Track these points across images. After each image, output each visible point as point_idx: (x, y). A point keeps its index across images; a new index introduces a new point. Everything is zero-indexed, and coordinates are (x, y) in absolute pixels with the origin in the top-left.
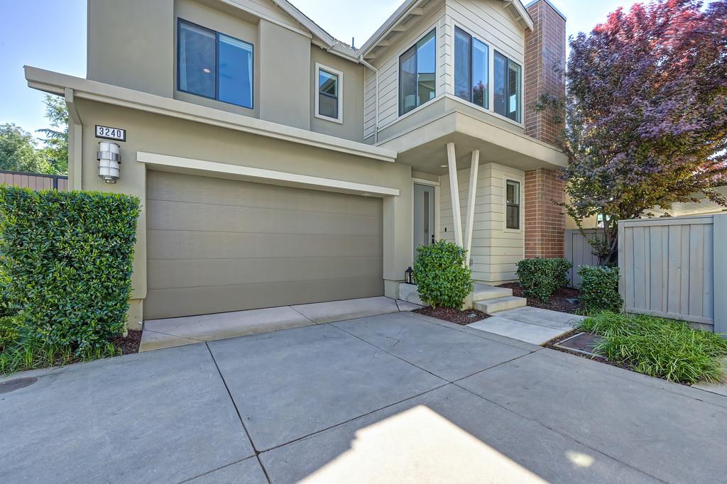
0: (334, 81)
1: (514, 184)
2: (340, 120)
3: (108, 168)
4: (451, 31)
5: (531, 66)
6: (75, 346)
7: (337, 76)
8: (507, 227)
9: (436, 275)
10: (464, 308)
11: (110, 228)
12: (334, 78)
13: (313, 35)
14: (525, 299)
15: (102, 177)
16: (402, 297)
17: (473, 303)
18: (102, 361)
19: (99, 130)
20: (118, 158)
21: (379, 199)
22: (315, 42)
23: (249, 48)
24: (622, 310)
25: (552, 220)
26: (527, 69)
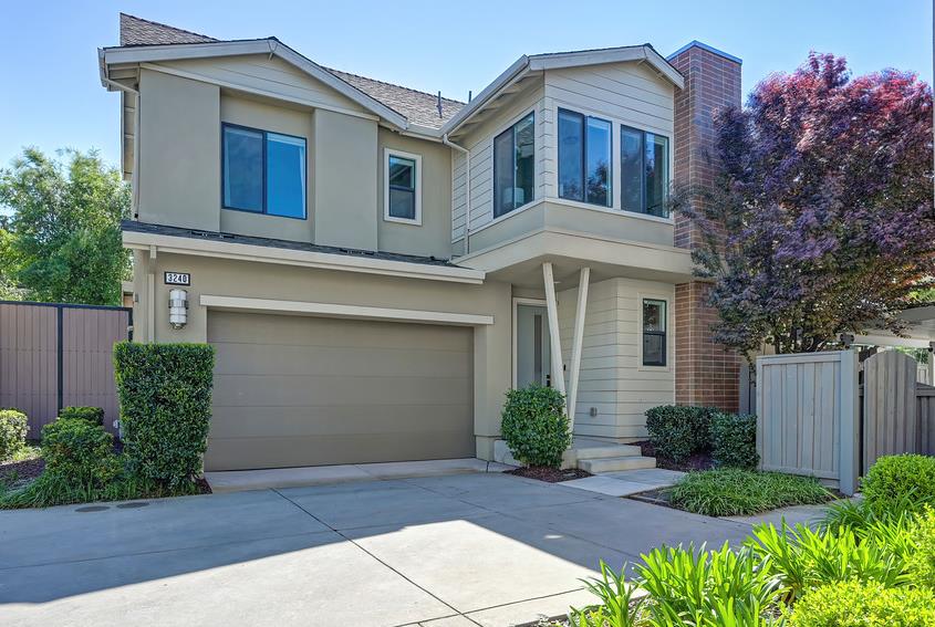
0: (410, 168)
1: (656, 303)
2: (418, 221)
3: (177, 316)
4: (552, 118)
5: (681, 138)
6: (166, 482)
7: (414, 161)
8: (645, 364)
9: (525, 425)
10: (564, 466)
11: (197, 375)
12: (411, 164)
13: (381, 118)
14: (655, 459)
15: (173, 324)
16: (498, 459)
17: (578, 461)
18: (187, 497)
19: (168, 277)
20: (186, 305)
21: (470, 329)
22: (382, 124)
23: (301, 143)
24: (759, 467)
25: (715, 353)
26: (676, 141)
